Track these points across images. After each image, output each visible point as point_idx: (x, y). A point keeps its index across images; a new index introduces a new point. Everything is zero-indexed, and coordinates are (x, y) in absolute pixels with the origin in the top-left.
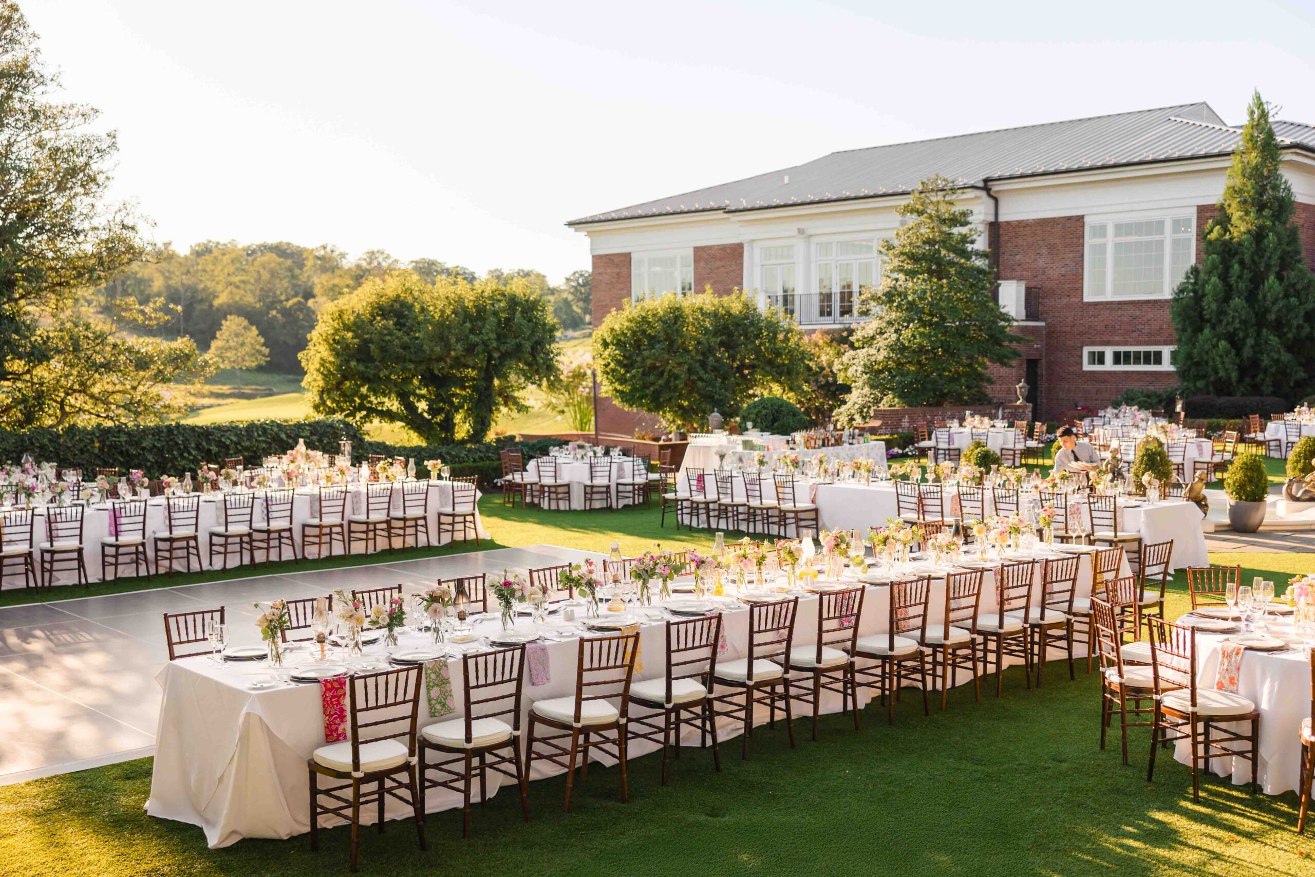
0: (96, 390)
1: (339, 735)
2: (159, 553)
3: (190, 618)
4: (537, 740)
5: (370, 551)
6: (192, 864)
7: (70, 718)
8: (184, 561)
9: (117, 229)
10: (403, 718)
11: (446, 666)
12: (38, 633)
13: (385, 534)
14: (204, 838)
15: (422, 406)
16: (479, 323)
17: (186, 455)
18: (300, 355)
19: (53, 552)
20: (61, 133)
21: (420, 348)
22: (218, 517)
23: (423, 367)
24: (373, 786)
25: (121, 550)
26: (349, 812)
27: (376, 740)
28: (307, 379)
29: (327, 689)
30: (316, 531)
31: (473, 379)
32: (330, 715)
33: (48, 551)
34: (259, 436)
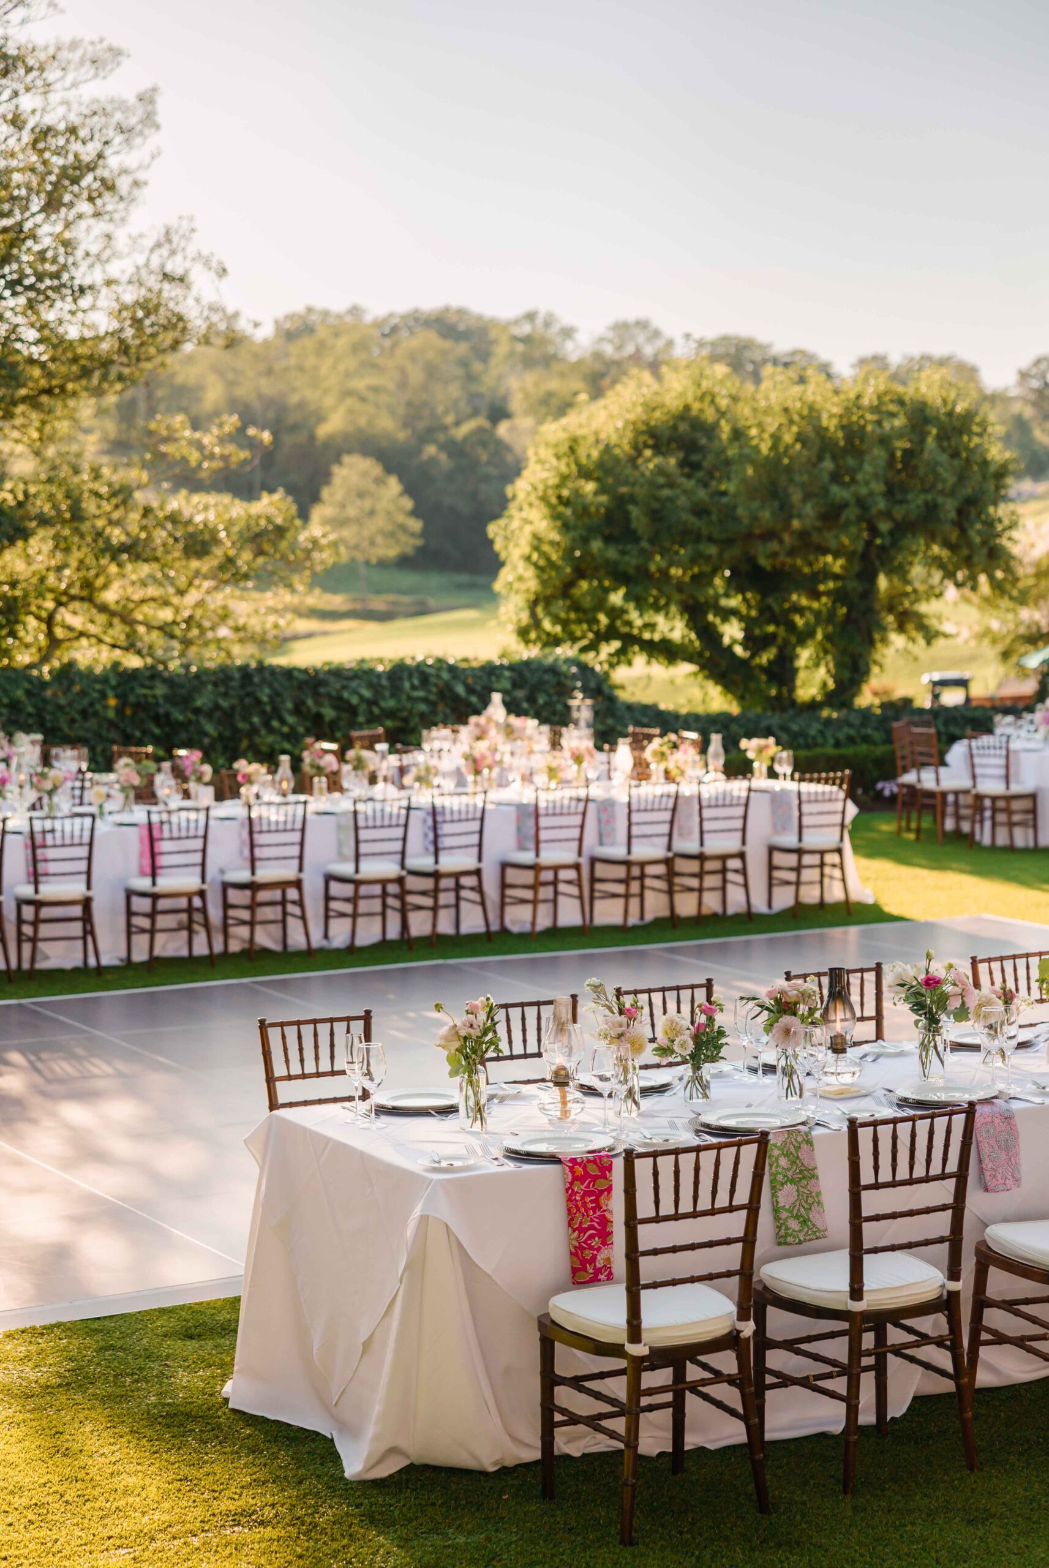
0: (110, 596)
1: (598, 1271)
2: (232, 913)
3: (307, 1031)
4: (992, 1304)
5: (633, 920)
6: (316, 1507)
7: (80, 1221)
8: (276, 929)
9: (153, 281)
10: (728, 1242)
11: (809, 1142)
12: (15, 1057)
13: (662, 885)
14: (336, 1458)
15: (732, 632)
16: (851, 461)
17: (275, 724)
18: (492, 529)
19: (38, 904)
20: (54, 98)
21: (729, 514)
22: (340, 844)
23: (735, 551)
24: (663, 1377)
25: (162, 904)
26: (619, 1425)
27: (674, 1283)
28: (506, 576)
29: (575, 1178)
30: (528, 877)
31: (836, 577)
32: (582, 1230)
33: (29, 902)
34: (413, 688)
